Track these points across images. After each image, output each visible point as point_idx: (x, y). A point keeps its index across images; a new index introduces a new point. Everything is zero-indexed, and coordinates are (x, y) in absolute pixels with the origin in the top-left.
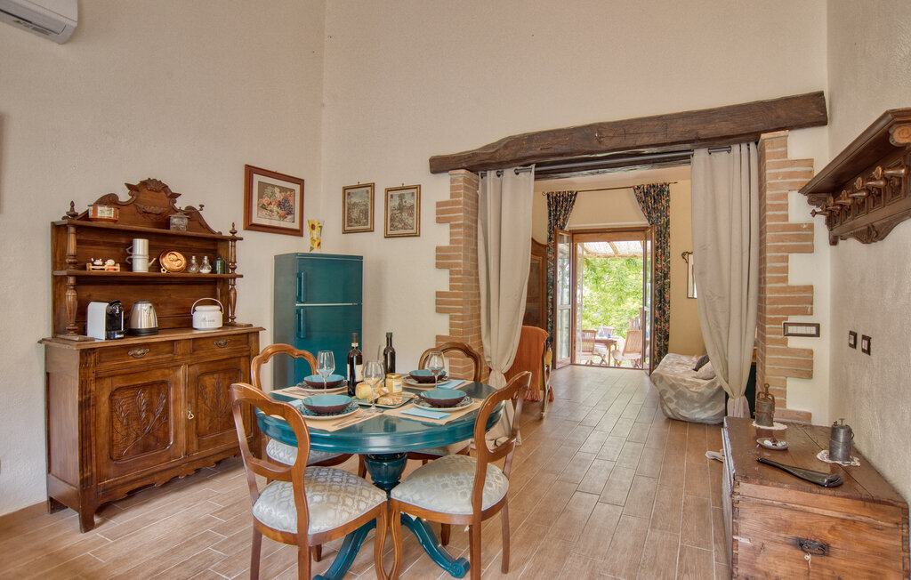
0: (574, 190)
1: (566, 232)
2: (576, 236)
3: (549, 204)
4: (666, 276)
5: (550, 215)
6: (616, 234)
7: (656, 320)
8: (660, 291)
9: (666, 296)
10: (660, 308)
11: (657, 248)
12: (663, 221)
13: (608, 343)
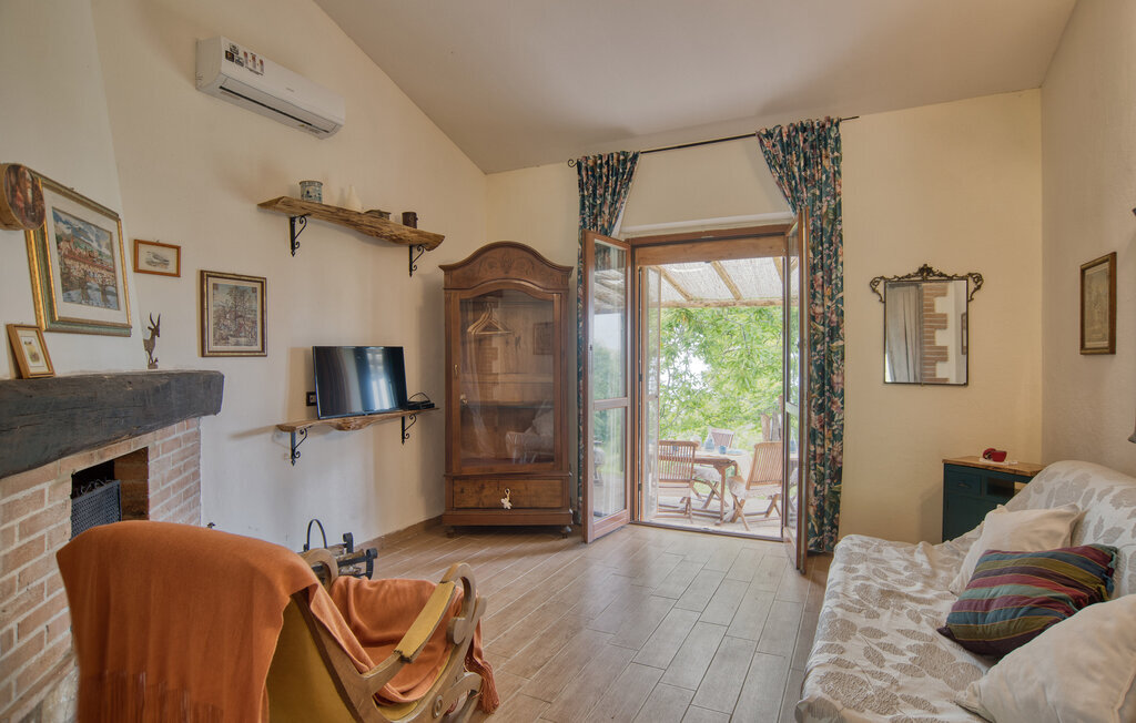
0: (631, 150)
1: (616, 242)
2: (640, 251)
3: (582, 185)
4: (834, 332)
5: (583, 207)
6: (724, 243)
7: (813, 435)
8: (821, 369)
9: (836, 379)
10: (821, 408)
11: (814, 269)
12: (826, 205)
13: (721, 465)
